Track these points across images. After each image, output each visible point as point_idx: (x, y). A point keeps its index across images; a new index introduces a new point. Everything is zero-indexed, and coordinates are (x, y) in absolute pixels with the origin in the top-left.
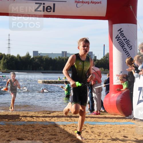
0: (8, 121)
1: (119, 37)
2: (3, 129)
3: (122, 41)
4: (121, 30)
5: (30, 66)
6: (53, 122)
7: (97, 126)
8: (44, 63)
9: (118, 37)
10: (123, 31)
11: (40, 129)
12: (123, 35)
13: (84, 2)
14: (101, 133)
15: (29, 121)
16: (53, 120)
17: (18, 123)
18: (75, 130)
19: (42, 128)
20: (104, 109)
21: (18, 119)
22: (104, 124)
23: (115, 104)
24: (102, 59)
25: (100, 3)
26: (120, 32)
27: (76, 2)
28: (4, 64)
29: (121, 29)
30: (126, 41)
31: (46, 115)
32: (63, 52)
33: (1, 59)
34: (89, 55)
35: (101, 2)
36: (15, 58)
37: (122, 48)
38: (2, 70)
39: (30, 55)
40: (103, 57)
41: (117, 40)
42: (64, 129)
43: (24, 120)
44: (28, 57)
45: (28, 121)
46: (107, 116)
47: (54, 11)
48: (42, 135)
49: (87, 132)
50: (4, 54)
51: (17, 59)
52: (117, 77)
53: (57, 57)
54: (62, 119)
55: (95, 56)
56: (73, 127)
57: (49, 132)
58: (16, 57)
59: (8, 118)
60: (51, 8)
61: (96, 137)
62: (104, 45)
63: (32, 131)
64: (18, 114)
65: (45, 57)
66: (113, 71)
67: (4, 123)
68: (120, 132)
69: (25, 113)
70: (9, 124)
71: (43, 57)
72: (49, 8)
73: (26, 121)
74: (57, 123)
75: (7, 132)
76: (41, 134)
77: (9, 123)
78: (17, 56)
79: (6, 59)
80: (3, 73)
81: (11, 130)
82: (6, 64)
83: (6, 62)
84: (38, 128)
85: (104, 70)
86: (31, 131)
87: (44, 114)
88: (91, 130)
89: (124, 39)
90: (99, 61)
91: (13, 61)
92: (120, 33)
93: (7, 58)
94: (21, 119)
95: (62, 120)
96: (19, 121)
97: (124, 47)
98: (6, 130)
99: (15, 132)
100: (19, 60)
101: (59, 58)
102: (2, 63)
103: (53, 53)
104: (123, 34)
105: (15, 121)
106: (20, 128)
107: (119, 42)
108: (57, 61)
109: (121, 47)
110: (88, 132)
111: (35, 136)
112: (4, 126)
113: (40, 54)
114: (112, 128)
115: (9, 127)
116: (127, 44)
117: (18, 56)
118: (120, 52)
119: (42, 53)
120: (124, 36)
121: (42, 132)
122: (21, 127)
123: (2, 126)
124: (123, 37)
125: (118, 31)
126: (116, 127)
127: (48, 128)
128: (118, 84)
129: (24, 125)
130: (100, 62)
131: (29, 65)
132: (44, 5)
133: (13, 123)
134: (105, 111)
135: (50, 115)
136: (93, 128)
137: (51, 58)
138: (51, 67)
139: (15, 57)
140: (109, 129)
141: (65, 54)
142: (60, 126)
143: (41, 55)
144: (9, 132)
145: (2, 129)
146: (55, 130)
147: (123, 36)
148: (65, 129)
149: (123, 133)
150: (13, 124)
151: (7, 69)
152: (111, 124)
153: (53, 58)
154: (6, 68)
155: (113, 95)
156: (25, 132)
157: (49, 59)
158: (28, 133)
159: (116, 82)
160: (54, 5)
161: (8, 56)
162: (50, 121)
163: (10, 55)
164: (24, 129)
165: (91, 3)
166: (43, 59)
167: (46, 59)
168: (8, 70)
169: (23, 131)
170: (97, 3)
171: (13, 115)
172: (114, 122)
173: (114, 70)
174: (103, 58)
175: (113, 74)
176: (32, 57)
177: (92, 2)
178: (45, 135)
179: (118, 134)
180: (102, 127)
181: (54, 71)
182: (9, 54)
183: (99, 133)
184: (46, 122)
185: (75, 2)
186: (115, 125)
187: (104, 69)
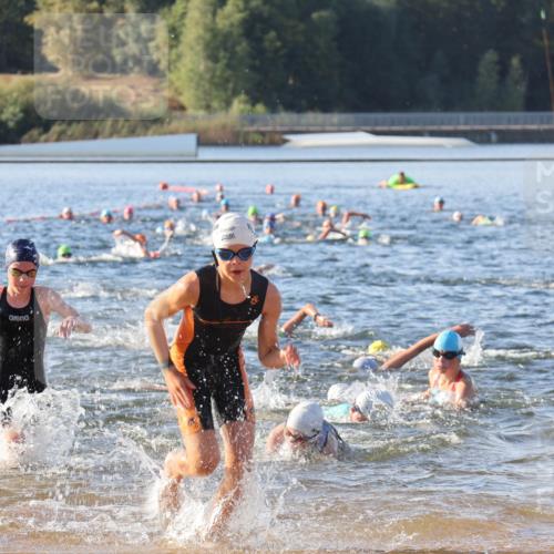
5: (504, 70)
28: (217, 45)
38: (201, 113)
80: (203, 142)
82: (243, 47)
83: (244, 22)
91: (315, 16)
102: (192, 32)
131: (490, 56)
151: (254, 101)
154: (235, 93)
168: (260, 108)
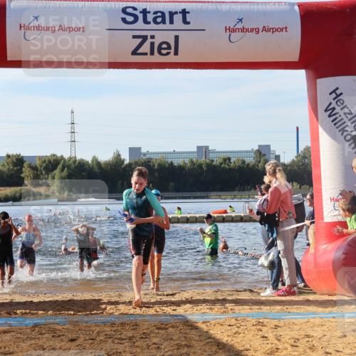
0: (74, 315)
1: (334, 109)
2: (63, 335)
3: (340, 118)
4: (338, 92)
6: (181, 316)
7: (289, 323)
8: (156, 174)
9: (330, 108)
10: (341, 94)
11: (152, 332)
12: (342, 104)
13: (247, 30)
14: (298, 340)
15: (125, 314)
16: (181, 310)
17: (99, 319)
18: (235, 333)
19: (157, 331)
20: (303, 281)
21: (97, 310)
22: (304, 318)
23: (331, 268)
24: (293, 161)
25: (284, 30)
26: (334, 95)
27: (228, 31)
29: (337, 89)
30: (350, 116)
31: (165, 299)
32: (199, 148)
33: (56, 169)
34: (263, 153)
35: (286, 28)
36: (87, 166)
37: (342, 134)
39: (122, 157)
40: (296, 157)
41: (330, 116)
42: (207, 332)
43: (111, 311)
44: (117, 162)
45: (122, 314)
46: (311, 297)
47: (176, 53)
48: (155, 346)
49: (263, 337)
50: (62, 156)
51: (93, 168)
52: (333, 203)
53: (187, 161)
54: (202, 307)
55: (277, 154)
56: (230, 325)
57: (172, 339)
58: (90, 162)
59: (75, 308)
60: (169, 47)
61: (286, 349)
62: (298, 129)
63: (133, 337)
64: (97, 298)
65: (158, 161)
66: (321, 189)
67: (64, 320)
68: (345, 336)
69: (113, 295)
70: (77, 322)
71: (154, 161)
72: (164, 46)
73: (116, 314)
74: (190, 317)
75: (72, 340)
76: (154, 344)
77: (76, 318)
78: (93, 161)
79: (66, 169)
80: (59, 200)
81: (81, 336)
83: (68, 175)
84: (145, 331)
85: (300, 188)
86: (130, 338)
87: (161, 297)
88: (275, 333)
89: (345, 114)
90: (287, 166)
91: (83, 174)
92: (334, 99)
93: (69, 167)
94: (105, 309)
95: (203, 311)
96: (99, 314)
97: (347, 131)
98: (70, 336)
99: (90, 341)
100: (96, 169)
101: (192, 162)
102: (57, 176)
103: (176, 151)
104: (341, 101)
105: (92, 314)
106: (104, 331)
107: (333, 121)
108: (187, 168)
109: (340, 131)
110: (266, 337)
111: (138, 350)
112: (65, 327)
113: (145, 155)
114: (325, 328)
115: (77, 329)
116: (352, 123)
117: (95, 159)
118: (336, 144)
119: (150, 151)
120: (345, 107)
121: (155, 340)
122: (106, 329)
123: (60, 327)
124: (342, 109)
125: (331, 94)
126: (334, 324)
127: (171, 330)
128: (335, 220)
129: (113, 324)
130: (289, 168)
131: (120, 182)
132: (152, 40)
133: (86, 319)
134: (305, 286)
135: (173, 299)
136: (280, 327)
137: (172, 164)
138: (172, 184)
139: (88, 162)
140: (317, 329)
141: (205, 152)
142: (198, 325)
143: (148, 156)
144: (78, 342)
145: (60, 333)
146: (187, 336)
147: (342, 106)
148: (211, 332)
149: (352, 338)
150: (86, 322)
152: (321, 318)
153: (177, 162)
155: (325, 246)
156: (116, 341)
157: (167, 165)
158: (122, 342)
159: (330, 214)
160: (177, 38)
161: (71, 161)
162: (175, 313)
163: (75, 157)
164: (114, 333)
165: (263, 30)
166: (154, 165)
167: (159, 165)
169: (110, 338)
170: (277, 30)
171: (85, 300)
172: (330, 313)
173: (323, 188)
174: (295, 159)
175: (321, 196)
176: (127, 162)
177: (265, 29)
178: (163, 347)
179: (341, 340)
180: (301, 324)
181: (180, 194)
182: (73, 155)
183: (293, 340)
184: (165, 314)
185: (226, 29)
186: (333, 320)
187: (298, 187)
